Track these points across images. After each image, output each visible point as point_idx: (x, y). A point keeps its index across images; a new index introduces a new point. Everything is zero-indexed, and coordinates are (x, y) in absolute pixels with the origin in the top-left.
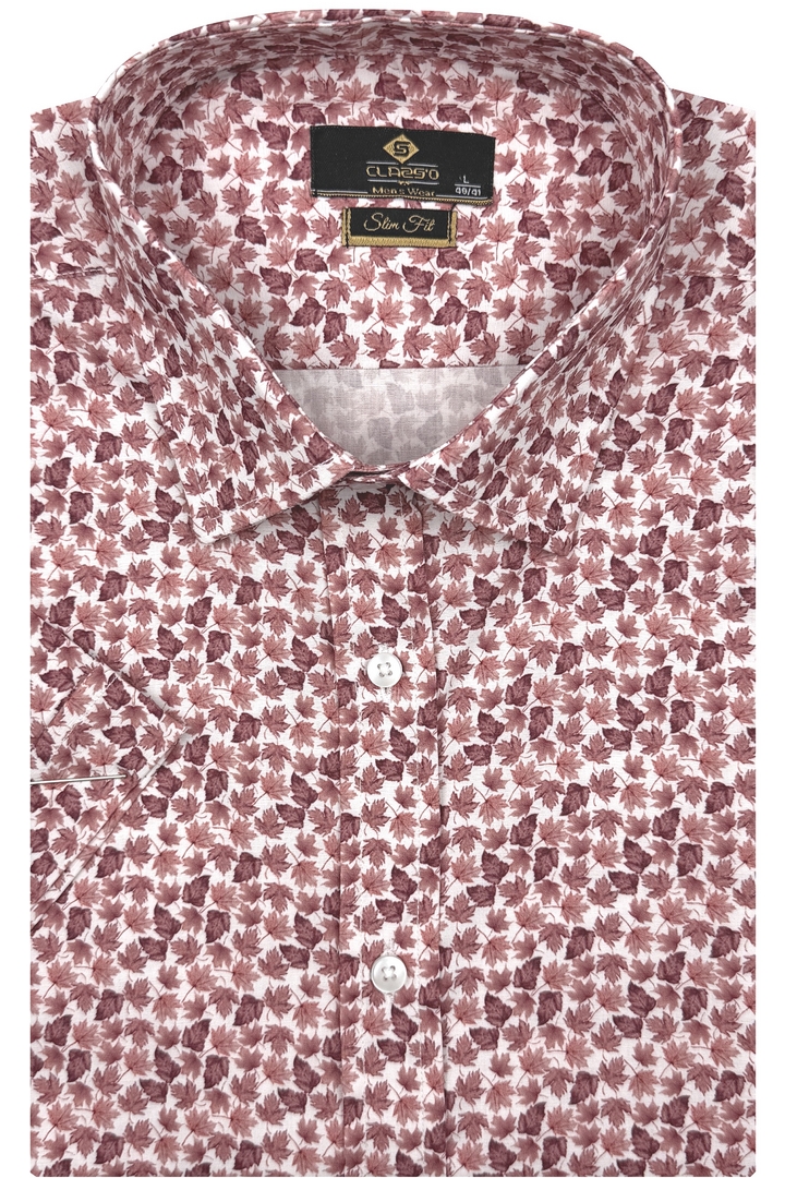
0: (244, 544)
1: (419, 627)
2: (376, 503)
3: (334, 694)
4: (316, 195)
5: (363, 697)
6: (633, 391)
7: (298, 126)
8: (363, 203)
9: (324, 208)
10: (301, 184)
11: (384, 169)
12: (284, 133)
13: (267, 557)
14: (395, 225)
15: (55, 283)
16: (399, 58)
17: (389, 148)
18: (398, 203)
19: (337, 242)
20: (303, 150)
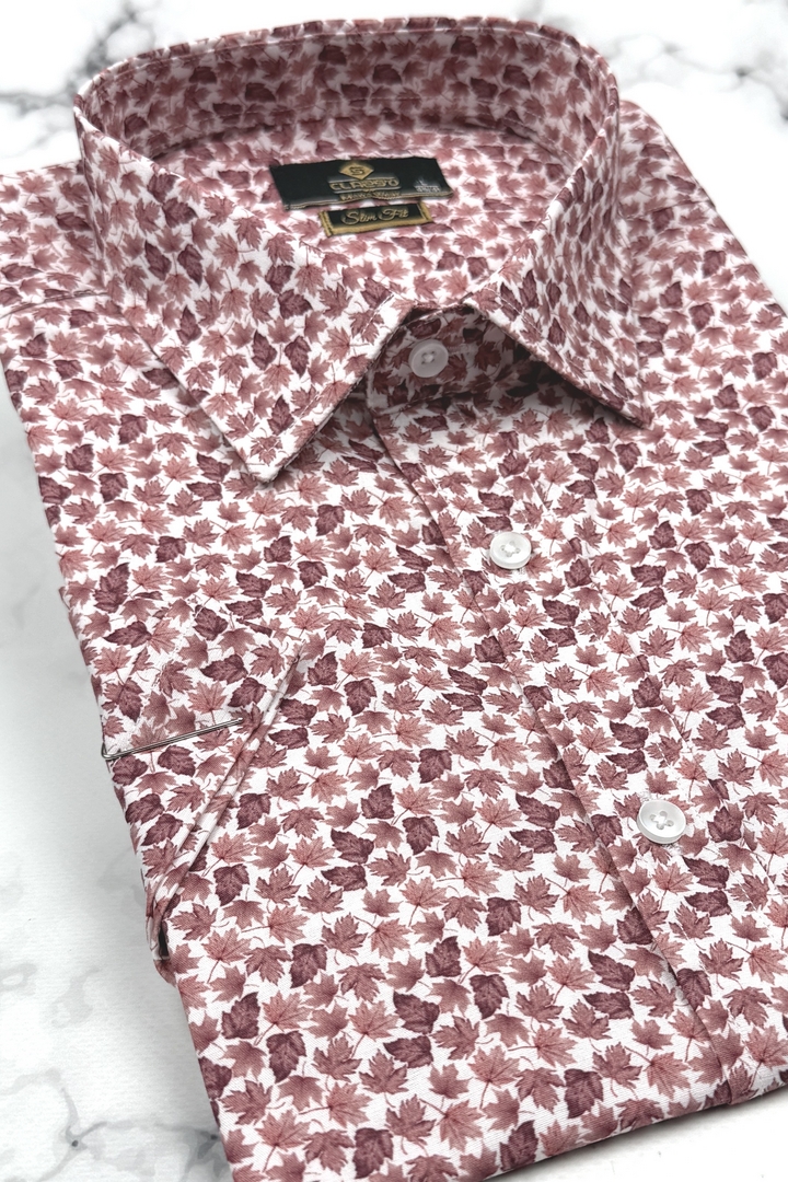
0: (309, 476)
1: (529, 508)
2: (437, 423)
3: (463, 586)
4: (288, 210)
5: (496, 583)
6: (643, 295)
7: (256, 169)
8: (334, 208)
9: (298, 215)
10: (273, 205)
11: (347, 184)
12: (245, 177)
13: (340, 482)
14: (373, 217)
15: (44, 306)
16: (331, 122)
17: (346, 170)
18: (368, 204)
19: (322, 235)
20: (266, 184)
